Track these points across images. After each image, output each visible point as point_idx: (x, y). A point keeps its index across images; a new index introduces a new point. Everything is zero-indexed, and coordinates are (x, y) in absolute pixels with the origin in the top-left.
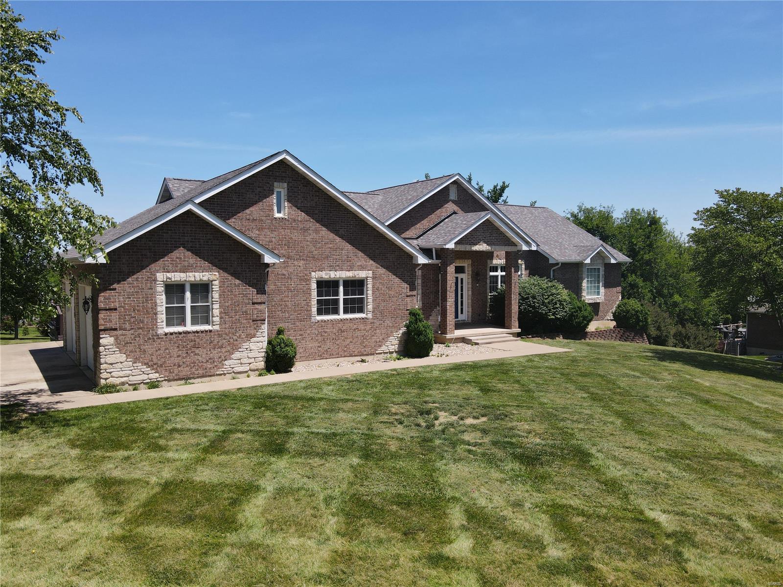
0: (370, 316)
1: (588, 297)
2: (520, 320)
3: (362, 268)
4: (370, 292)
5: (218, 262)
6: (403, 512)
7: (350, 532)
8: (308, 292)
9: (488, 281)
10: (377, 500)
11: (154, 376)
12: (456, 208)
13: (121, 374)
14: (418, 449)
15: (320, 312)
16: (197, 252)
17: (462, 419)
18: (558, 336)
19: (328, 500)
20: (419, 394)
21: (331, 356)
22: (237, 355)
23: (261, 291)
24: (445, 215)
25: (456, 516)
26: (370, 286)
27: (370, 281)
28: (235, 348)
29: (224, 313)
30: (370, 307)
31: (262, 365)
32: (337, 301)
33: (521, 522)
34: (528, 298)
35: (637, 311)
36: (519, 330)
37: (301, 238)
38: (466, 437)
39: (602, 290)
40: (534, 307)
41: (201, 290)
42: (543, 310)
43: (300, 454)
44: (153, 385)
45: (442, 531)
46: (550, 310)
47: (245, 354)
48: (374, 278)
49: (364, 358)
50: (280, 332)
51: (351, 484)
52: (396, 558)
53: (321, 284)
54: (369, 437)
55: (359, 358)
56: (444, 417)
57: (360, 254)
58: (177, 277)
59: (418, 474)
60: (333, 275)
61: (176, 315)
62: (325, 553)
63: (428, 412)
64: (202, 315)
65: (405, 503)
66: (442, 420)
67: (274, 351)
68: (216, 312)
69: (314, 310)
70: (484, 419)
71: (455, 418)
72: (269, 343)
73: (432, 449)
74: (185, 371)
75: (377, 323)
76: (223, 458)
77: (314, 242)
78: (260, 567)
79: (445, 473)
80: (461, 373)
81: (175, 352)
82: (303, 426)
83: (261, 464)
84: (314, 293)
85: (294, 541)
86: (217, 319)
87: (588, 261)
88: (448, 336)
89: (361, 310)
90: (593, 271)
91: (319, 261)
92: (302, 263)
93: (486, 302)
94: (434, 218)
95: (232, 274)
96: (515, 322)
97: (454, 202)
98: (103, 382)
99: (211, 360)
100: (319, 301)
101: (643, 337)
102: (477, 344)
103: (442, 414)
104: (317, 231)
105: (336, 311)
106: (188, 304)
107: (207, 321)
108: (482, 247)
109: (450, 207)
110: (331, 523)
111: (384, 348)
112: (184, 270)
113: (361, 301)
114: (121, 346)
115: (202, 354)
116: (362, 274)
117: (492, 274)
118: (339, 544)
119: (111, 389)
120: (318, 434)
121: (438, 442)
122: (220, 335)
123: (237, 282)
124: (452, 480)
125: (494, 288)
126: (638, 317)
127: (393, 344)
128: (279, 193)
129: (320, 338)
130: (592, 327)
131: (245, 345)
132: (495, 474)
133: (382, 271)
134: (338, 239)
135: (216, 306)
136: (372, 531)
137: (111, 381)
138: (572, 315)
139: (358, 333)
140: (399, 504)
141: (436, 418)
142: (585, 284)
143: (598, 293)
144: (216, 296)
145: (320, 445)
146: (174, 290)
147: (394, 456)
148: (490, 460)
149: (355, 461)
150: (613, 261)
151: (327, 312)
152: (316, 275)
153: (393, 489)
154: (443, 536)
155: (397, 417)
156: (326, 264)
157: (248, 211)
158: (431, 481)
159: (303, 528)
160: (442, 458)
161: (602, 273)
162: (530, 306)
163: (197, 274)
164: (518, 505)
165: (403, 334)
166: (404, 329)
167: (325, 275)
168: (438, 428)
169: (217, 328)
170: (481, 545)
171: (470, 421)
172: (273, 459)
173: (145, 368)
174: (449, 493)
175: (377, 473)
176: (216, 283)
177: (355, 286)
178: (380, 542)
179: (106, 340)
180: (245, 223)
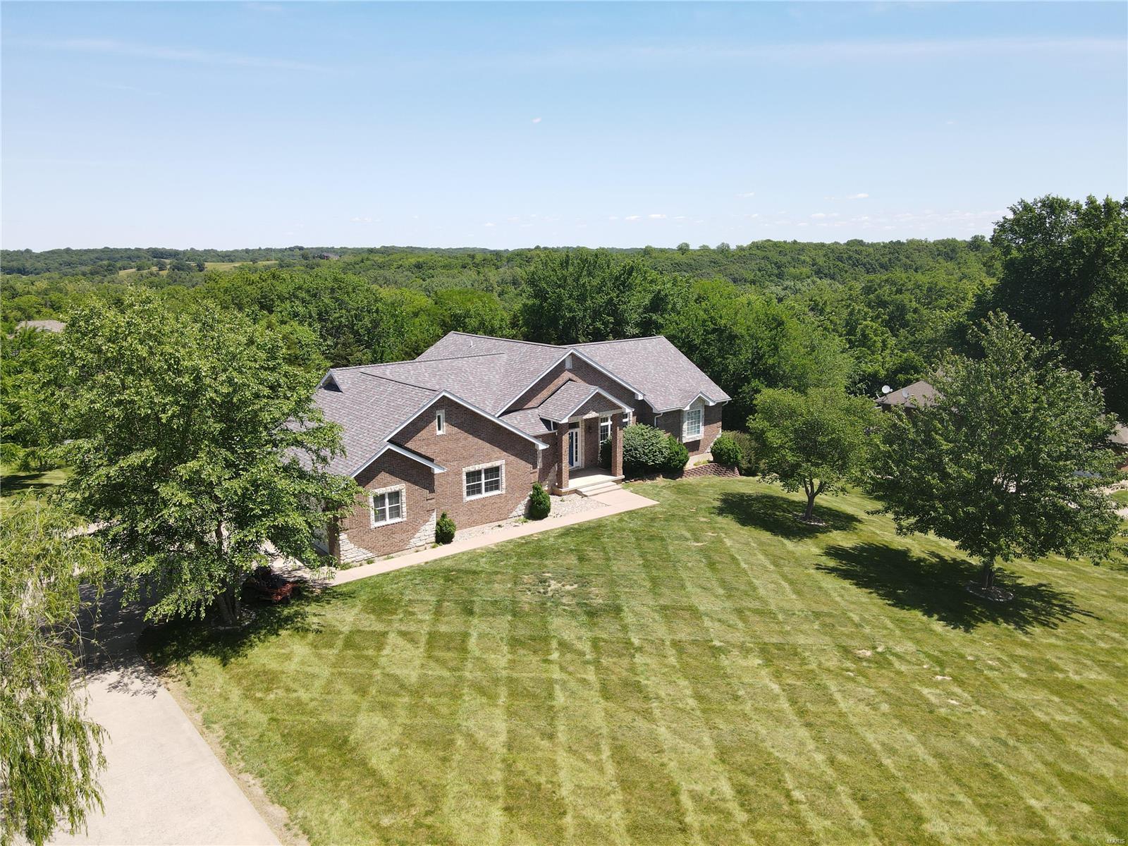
0: (504, 492)
1: (687, 437)
2: (624, 468)
3: (498, 459)
4: (504, 475)
5: (405, 477)
6: (533, 643)
7: (513, 652)
8: (460, 483)
9: (599, 431)
10: (522, 638)
11: (370, 555)
12: (570, 375)
13: (352, 556)
14: (539, 610)
15: (468, 494)
16: (392, 473)
17: (563, 586)
18: (658, 476)
19: (502, 639)
20: (540, 565)
21: (477, 524)
22: (418, 535)
23: (432, 491)
24: (561, 383)
25: (554, 644)
26: (503, 471)
27: (503, 467)
28: (417, 530)
29: (409, 508)
30: (504, 486)
31: (433, 539)
32: (480, 485)
33: (579, 646)
34: (631, 450)
35: (729, 450)
36: (624, 477)
37: (455, 446)
38: (564, 600)
39: (702, 428)
40: (635, 458)
41: (395, 496)
42: (644, 459)
43: (482, 615)
44: (370, 562)
45: (548, 651)
46: (650, 458)
47: (422, 534)
48: (506, 464)
49: (500, 523)
50: (444, 516)
51: (510, 631)
52: (531, 661)
53: (468, 474)
54: (514, 602)
55: (497, 524)
56: (554, 585)
57: (496, 449)
58: (380, 491)
59: (539, 624)
60: (477, 467)
61: (381, 515)
62: (505, 660)
63: (545, 582)
64: (396, 512)
65: (533, 639)
66: (552, 587)
67: (441, 530)
68: (404, 509)
69: (465, 493)
70: (576, 586)
71: (560, 585)
72: (438, 524)
73: (545, 610)
74: (387, 549)
75: (509, 496)
76: (446, 619)
77: (464, 447)
78: (484, 665)
79: (552, 623)
80: (569, 539)
81: (381, 538)
82: (478, 595)
83: (466, 621)
84: (465, 482)
85: (493, 656)
86: (405, 514)
87: (688, 408)
88: (563, 490)
89: (497, 488)
90: (693, 415)
91: (467, 459)
92: (455, 463)
93: (598, 449)
94: (552, 387)
95: (414, 483)
96: (620, 470)
97: (569, 370)
98: (342, 562)
99: (402, 541)
100: (468, 487)
101: (733, 471)
102: (586, 496)
103: (553, 582)
104: (466, 439)
105: (479, 492)
106: (387, 506)
107: (398, 515)
108: (592, 415)
109: (566, 375)
110: (505, 649)
111: (514, 513)
112: (385, 486)
113: (497, 481)
114: (351, 539)
115: (397, 537)
116: (496, 464)
117: (603, 424)
118: (510, 656)
119: (346, 567)
120: (488, 601)
121: (549, 604)
122: (407, 524)
123: (417, 487)
124: (554, 626)
125: (604, 436)
126: (729, 455)
127: (521, 509)
128: (439, 417)
129: (469, 513)
130: (689, 466)
131: (423, 528)
132: (574, 623)
133: (512, 458)
134: (480, 441)
135: (404, 505)
136: (521, 652)
137: (347, 561)
138: (670, 459)
139: (496, 506)
140: (531, 640)
141: (549, 586)
142: (685, 426)
143: (699, 432)
144: (404, 499)
145: (491, 609)
146: (379, 499)
147: (528, 615)
148: (573, 615)
149: (510, 618)
150: (711, 404)
151: (473, 493)
152: (465, 470)
153: (528, 633)
154: (548, 652)
155: (526, 586)
156: (472, 460)
157: (419, 435)
158: (545, 626)
159: (495, 651)
160: (551, 615)
161: (702, 413)
162: (632, 456)
163: (392, 487)
164: (580, 638)
165: (528, 501)
166: (529, 498)
167: (471, 469)
168: (550, 594)
169: (405, 519)
170: (562, 655)
171: (568, 588)
172: (471, 619)
173: (364, 551)
174: (553, 634)
175: (521, 625)
176: (404, 490)
177: (494, 471)
178: (525, 655)
179: (343, 536)
180: (418, 443)
